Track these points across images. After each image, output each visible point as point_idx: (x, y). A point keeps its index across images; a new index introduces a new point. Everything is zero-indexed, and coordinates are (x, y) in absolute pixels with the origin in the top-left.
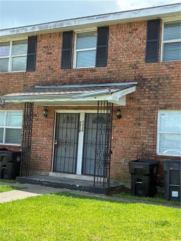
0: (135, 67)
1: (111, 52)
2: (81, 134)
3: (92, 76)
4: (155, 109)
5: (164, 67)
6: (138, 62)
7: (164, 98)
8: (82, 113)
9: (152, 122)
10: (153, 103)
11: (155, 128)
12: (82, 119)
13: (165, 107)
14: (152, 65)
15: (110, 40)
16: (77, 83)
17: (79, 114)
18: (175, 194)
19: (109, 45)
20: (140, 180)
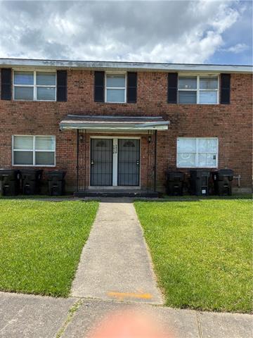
0: (160, 105)
1: (139, 92)
2: (115, 156)
3: (124, 109)
4: (176, 136)
5: (181, 108)
6: (162, 102)
7: (182, 129)
8: (115, 139)
9: (173, 145)
10: (174, 132)
11: (176, 149)
12: (115, 143)
13: (183, 135)
14: (172, 105)
15: (138, 83)
16: (111, 115)
17: (112, 140)
18: (204, 191)
19: (138, 87)
20: (177, 185)
